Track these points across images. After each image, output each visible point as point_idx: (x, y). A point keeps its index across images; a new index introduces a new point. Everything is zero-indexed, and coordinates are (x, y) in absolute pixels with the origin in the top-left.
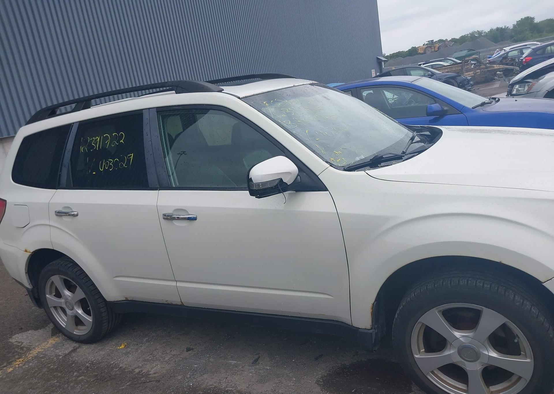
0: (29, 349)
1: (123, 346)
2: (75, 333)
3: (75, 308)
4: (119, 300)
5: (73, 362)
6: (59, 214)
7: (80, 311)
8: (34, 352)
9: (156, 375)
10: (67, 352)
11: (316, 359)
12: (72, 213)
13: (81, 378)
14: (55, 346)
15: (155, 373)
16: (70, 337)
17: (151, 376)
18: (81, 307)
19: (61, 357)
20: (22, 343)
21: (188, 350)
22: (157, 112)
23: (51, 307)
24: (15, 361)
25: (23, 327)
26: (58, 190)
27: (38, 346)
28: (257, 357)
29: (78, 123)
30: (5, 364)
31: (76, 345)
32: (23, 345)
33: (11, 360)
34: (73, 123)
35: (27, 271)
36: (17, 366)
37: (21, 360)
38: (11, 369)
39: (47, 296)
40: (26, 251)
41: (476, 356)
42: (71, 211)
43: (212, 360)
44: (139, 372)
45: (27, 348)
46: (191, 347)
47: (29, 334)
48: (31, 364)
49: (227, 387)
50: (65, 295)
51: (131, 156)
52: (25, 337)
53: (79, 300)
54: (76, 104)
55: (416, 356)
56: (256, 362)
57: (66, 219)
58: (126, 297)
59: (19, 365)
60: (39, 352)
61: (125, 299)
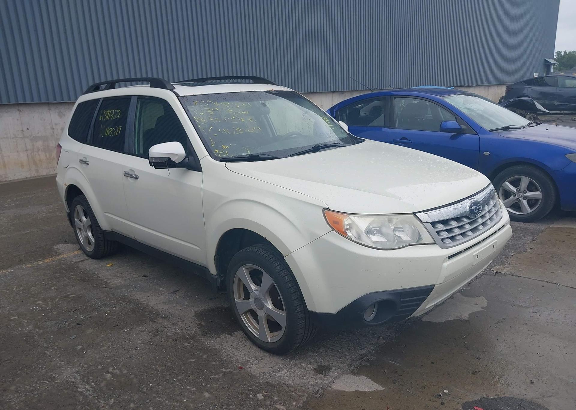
0: (60, 254)
1: (109, 265)
2: (87, 249)
3: (87, 231)
4: (108, 230)
5: (77, 267)
6: (82, 161)
7: (90, 234)
8: (61, 257)
9: (113, 285)
10: (78, 261)
11: (211, 299)
12: (87, 162)
13: (73, 276)
14: (75, 256)
15: (113, 284)
16: (85, 252)
17: (110, 285)
18: (91, 231)
19: (73, 263)
20: (59, 249)
21: (144, 276)
22: (138, 99)
23: (77, 228)
24: (48, 259)
25: (67, 241)
26: (85, 145)
27: (66, 254)
28: (178, 289)
29: (103, 99)
30: (41, 259)
31: (87, 258)
32: (59, 251)
33: (45, 258)
34: (101, 98)
35: (66, 199)
36: (46, 262)
37: (51, 259)
38: (42, 263)
39: (75, 219)
40: (65, 185)
41: (262, 307)
42: (86, 161)
43: (151, 285)
44: (106, 281)
45: (59, 253)
46: (148, 275)
47: (68, 245)
48: (54, 262)
49: (144, 301)
50: (83, 221)
51: (120, 128)
52: (64, 246)
53: (89, 226)
54: (106, 85)
55: (236, 300)
56: (175, 292)
57: (84, 165)
58: (112, 229)
59: (47, 261)
60: (64, 257)
61: (111, 230)
